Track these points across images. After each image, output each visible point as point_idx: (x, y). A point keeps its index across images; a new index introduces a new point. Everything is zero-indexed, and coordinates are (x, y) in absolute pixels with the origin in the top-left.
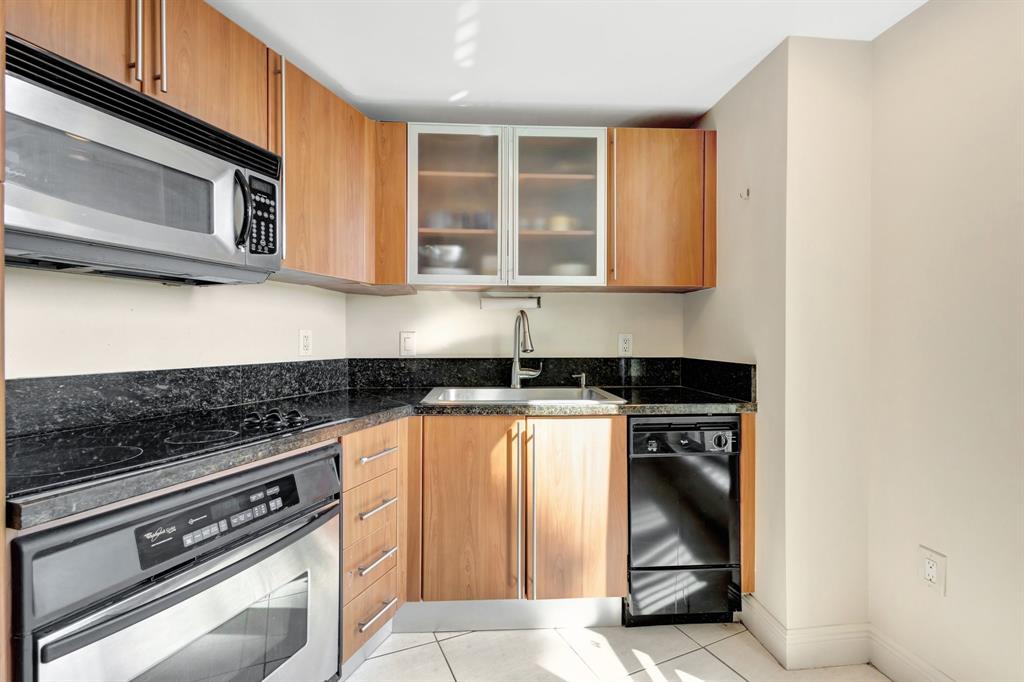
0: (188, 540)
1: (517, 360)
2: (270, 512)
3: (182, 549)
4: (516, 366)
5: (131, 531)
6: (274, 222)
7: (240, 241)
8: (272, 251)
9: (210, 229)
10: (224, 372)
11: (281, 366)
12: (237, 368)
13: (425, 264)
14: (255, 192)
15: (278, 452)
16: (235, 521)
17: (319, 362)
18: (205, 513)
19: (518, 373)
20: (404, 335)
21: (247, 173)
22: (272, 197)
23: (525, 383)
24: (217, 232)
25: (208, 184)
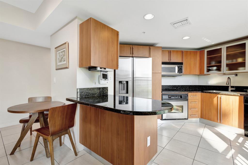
0: (172, 98)
1: (230, 86)
2: (179, 98)
3: (171, 98)
4: (230, 87)
5: (168, 95)
6: (182, 70)
7: (178, 73)
8: (182, 73)
9: (175, 72)
10: (179, 86)
11: (186, 86)
12: (180, 85)
13: (208, 70)
14: (180, 67)
15: (179, 93)
16: (175, 97)
17: (192, 85)
18: (173, 96)
19: (230, 89)
20: (208, 82)
21: (179, 65)
22: (182, 67)
23: (232, 91)
24: (176, 72)
25: (175, 68)
